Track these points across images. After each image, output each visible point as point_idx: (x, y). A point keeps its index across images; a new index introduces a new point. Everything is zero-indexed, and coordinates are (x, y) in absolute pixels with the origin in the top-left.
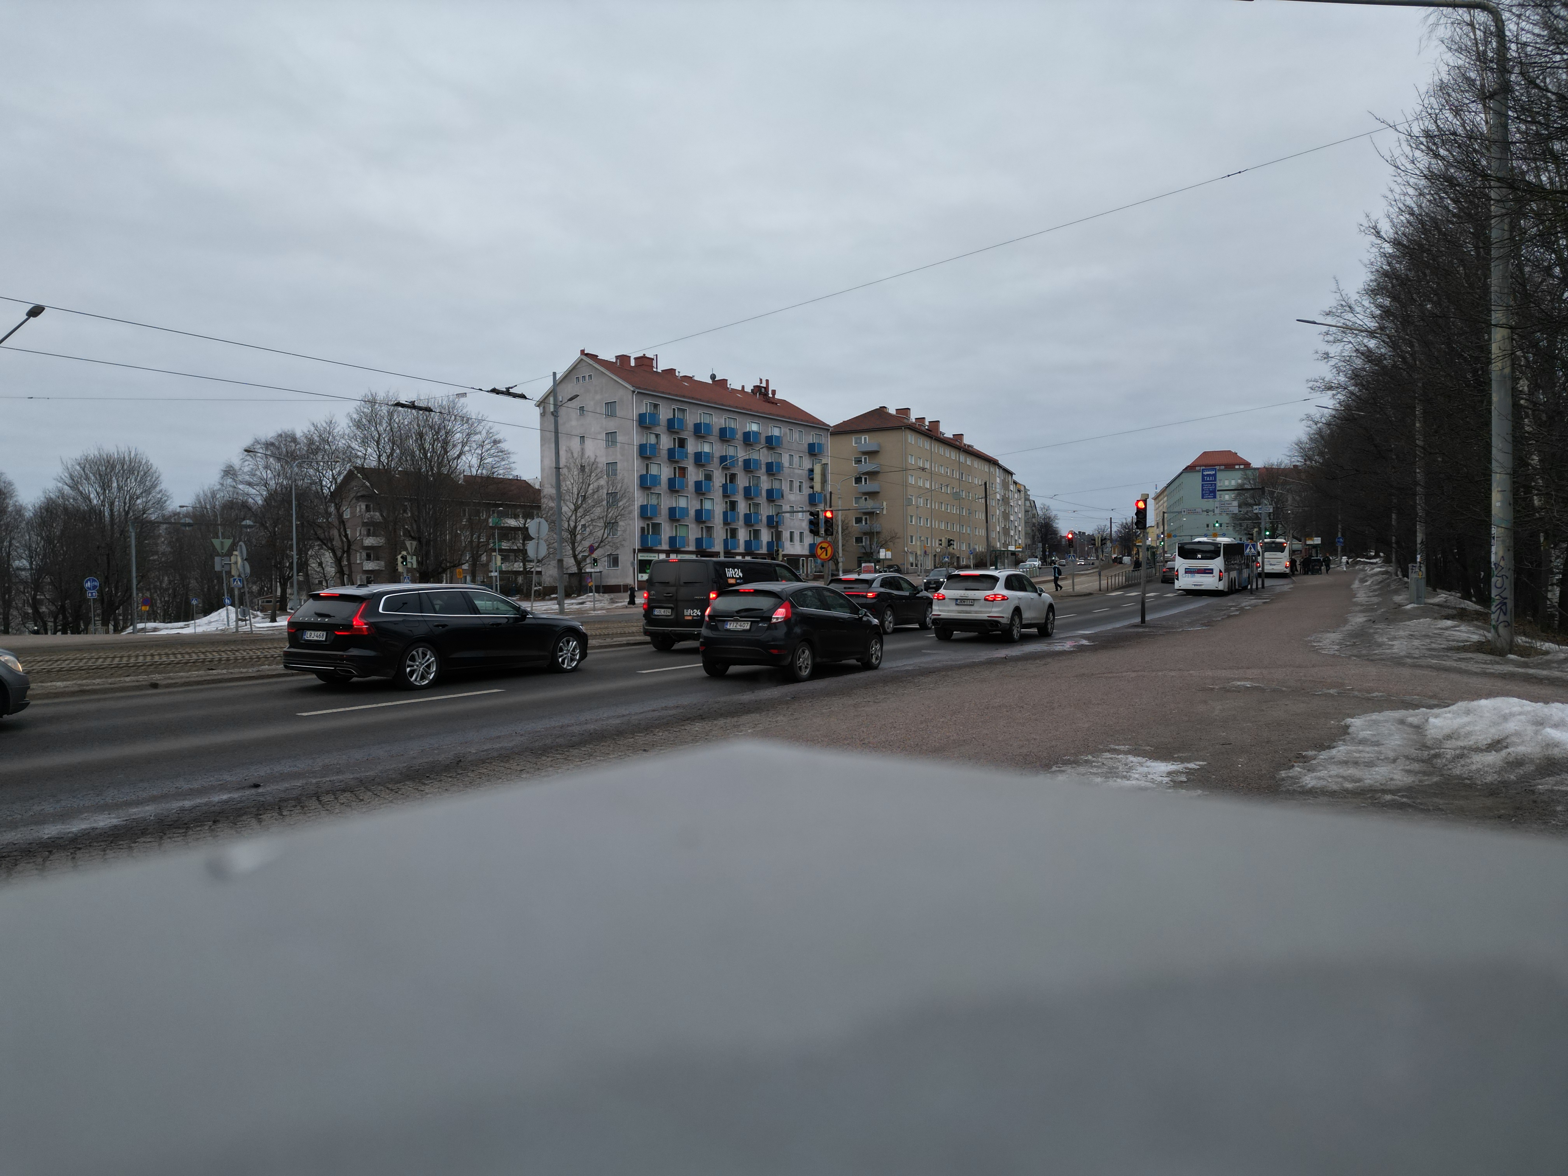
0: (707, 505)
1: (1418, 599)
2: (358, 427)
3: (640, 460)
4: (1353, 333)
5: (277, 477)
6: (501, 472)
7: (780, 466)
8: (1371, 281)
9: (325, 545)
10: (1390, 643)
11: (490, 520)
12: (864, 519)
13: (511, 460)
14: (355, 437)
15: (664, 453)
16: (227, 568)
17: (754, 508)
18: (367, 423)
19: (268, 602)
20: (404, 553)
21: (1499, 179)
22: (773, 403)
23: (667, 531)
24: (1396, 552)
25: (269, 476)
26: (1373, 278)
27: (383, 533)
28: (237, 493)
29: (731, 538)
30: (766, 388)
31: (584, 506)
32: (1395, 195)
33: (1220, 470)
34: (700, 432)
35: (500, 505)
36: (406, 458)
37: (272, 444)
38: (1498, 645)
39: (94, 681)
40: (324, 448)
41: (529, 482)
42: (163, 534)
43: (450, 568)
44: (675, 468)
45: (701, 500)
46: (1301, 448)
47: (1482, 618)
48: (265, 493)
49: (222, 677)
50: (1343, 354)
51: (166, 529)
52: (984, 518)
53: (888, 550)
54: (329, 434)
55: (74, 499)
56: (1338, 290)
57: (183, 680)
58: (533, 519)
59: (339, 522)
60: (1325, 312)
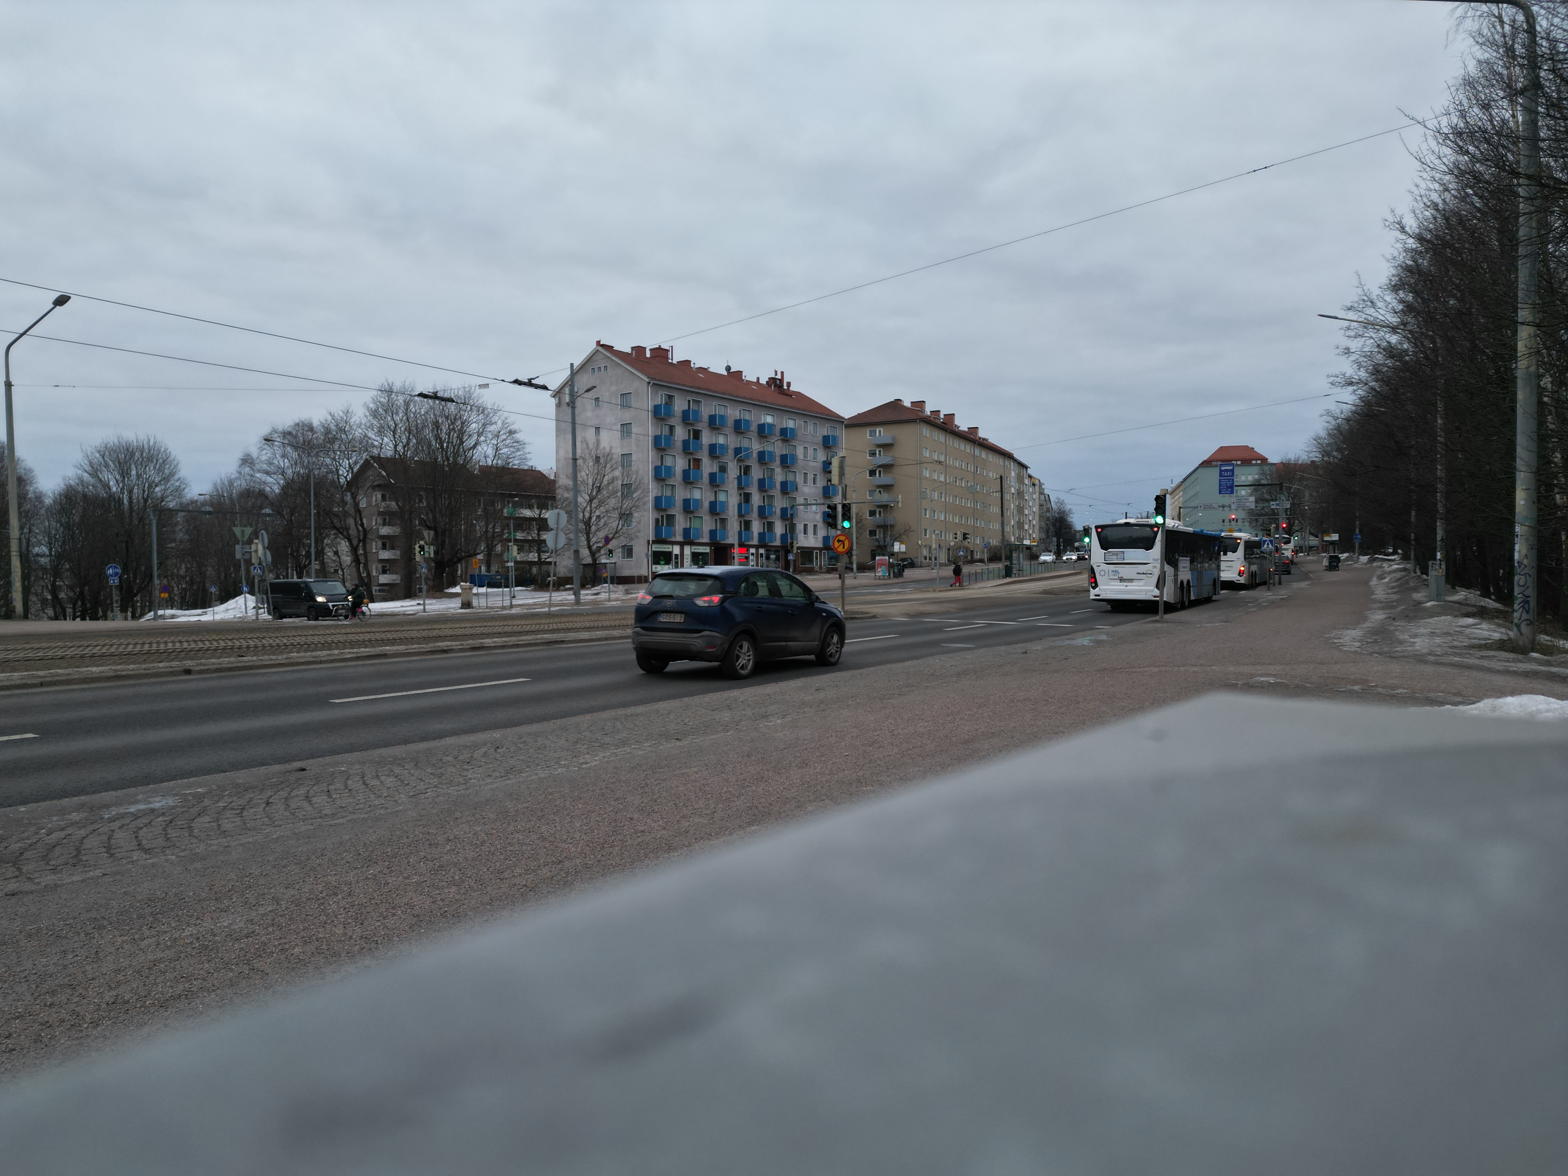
0: (722, 497)
1: (1438, 596)
2: (375, 417)
3: (654, 449)
4: (1375, 329)
5: (294, 466)
6: (516, 462)
7: (794, 458)
8: (1393, 276)
9: (342, 534)
10: (1412, 640)
11: (505, 511)
12: (878, 512)
13: (527, 451)
14: (371, 427)
15: (679, 445)
16: (247, 556)
17: (768, 500)
18: (384, 413)
20: (422, 543)
21: (1528, 177)
22: (787, 395)
23: (681, 523)
24: (1415, 550)
25: (286, 465)
26: (1394, 272)
27: (398, 522)
28: (254, 482)
29: (745, 530)
30: (781, 380)
31: (599, 497)
32: (1421, 190)
33: (1237, 465)
34: (714, 424)
35: (515, 496)
36: (423, 448)
37: (290, 433)
38: (1521, 643)
39: (128, 667)
40: (341, 437)
41: (545, 473)
42: (181, 522)
43: (465, 557)
44: (689, 460)
45: (716, 492)
46: (1319, 443)
47: (1503, 617)
48: (282, 482)
49: (253, 663)
50: (1364, 350)
51: (184, 517)
52: (998, 510)
53: (903, 543)
54: (346, 423)
55: (93, 486)
56: (1361, 285)
57: (215, 667)
58: (548, 509)
59: (356, 511)
60: (1346, 307)
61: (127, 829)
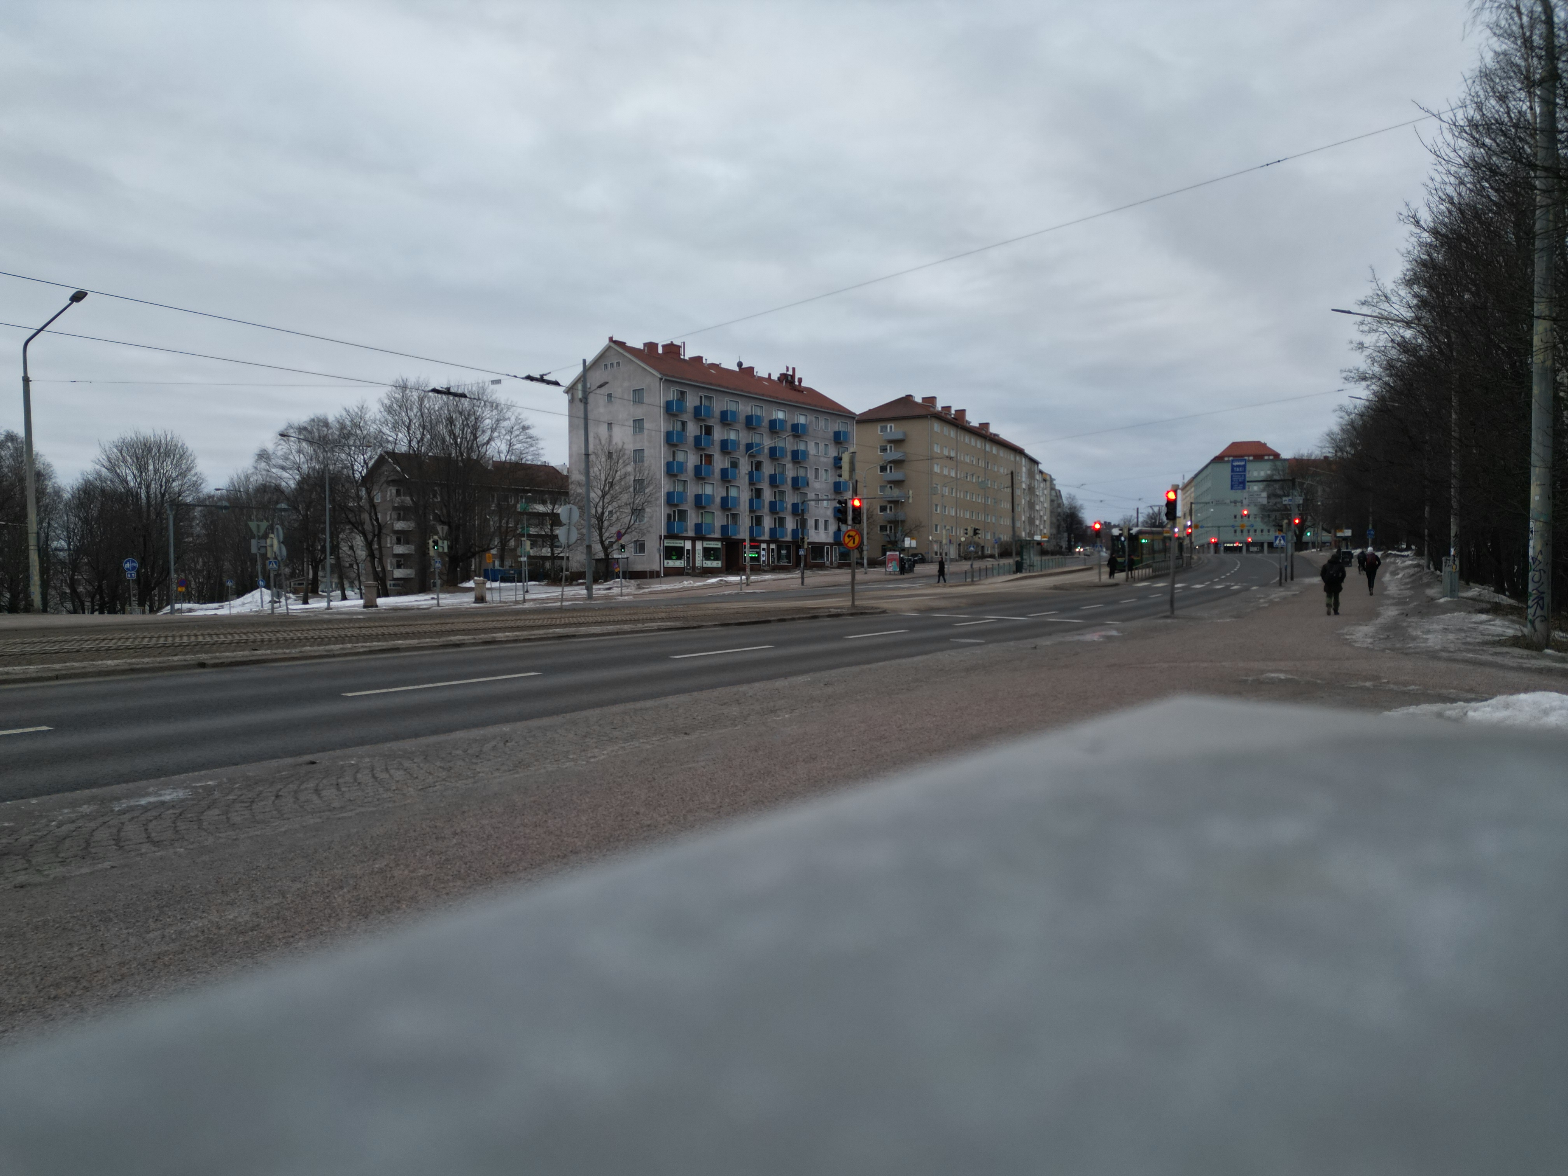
0: (733, 493)
1: (1452, 592)
2: (389, 412)
3: (666, 445)
4: (1388, 323)
5: (310, 461)
6: (530, 458)
7: (805, 453)
8: (1408, 270)
9: (357, 528)
10: (1424, 636)
11: (519, 506)
12: (888, 507)
13: (540, 446)
14: (386, 422)
15: (691, 440)
16: (263, 551)
17: (779, 495)
18: (398, 408)
19: (300, 584)
20: (436, 537)
21: (1546, 169)
22: (799, 391)
23: (692, 518)
24: (1429, 546)
25: (302, 461)
26: (1409, 267)
27: (413, 517)
28: (270, 477)
29: (756, 525)
30: (793, 376)
31: (612, 492)
32: (1435, 183)
33: (1249, 461)
34: (726, 419)
35: (529, 491)
36: (436, 443)
37: (305, 429)
38: (1535, 639)
39: (143, 660)
40: (356, 432)
41: (558, 469)
42: (198, 516)
43: (479, 552)
44: (701, 456)
45: (727, 487)
46: (1332, 439)
47: (1517, 613)
48: (298, 477)
49: (266, 657)
50: (1378, 345)
51: (201, 511)
52: (1008, 506)
53: (913, 539)
54: (361, 419)
55: (111, 481)
56: (1375, 279)
57: (229, 660)
58: (561, 505)
59: (370, 506)
60: (1360, 301)
61: (137, 821)
